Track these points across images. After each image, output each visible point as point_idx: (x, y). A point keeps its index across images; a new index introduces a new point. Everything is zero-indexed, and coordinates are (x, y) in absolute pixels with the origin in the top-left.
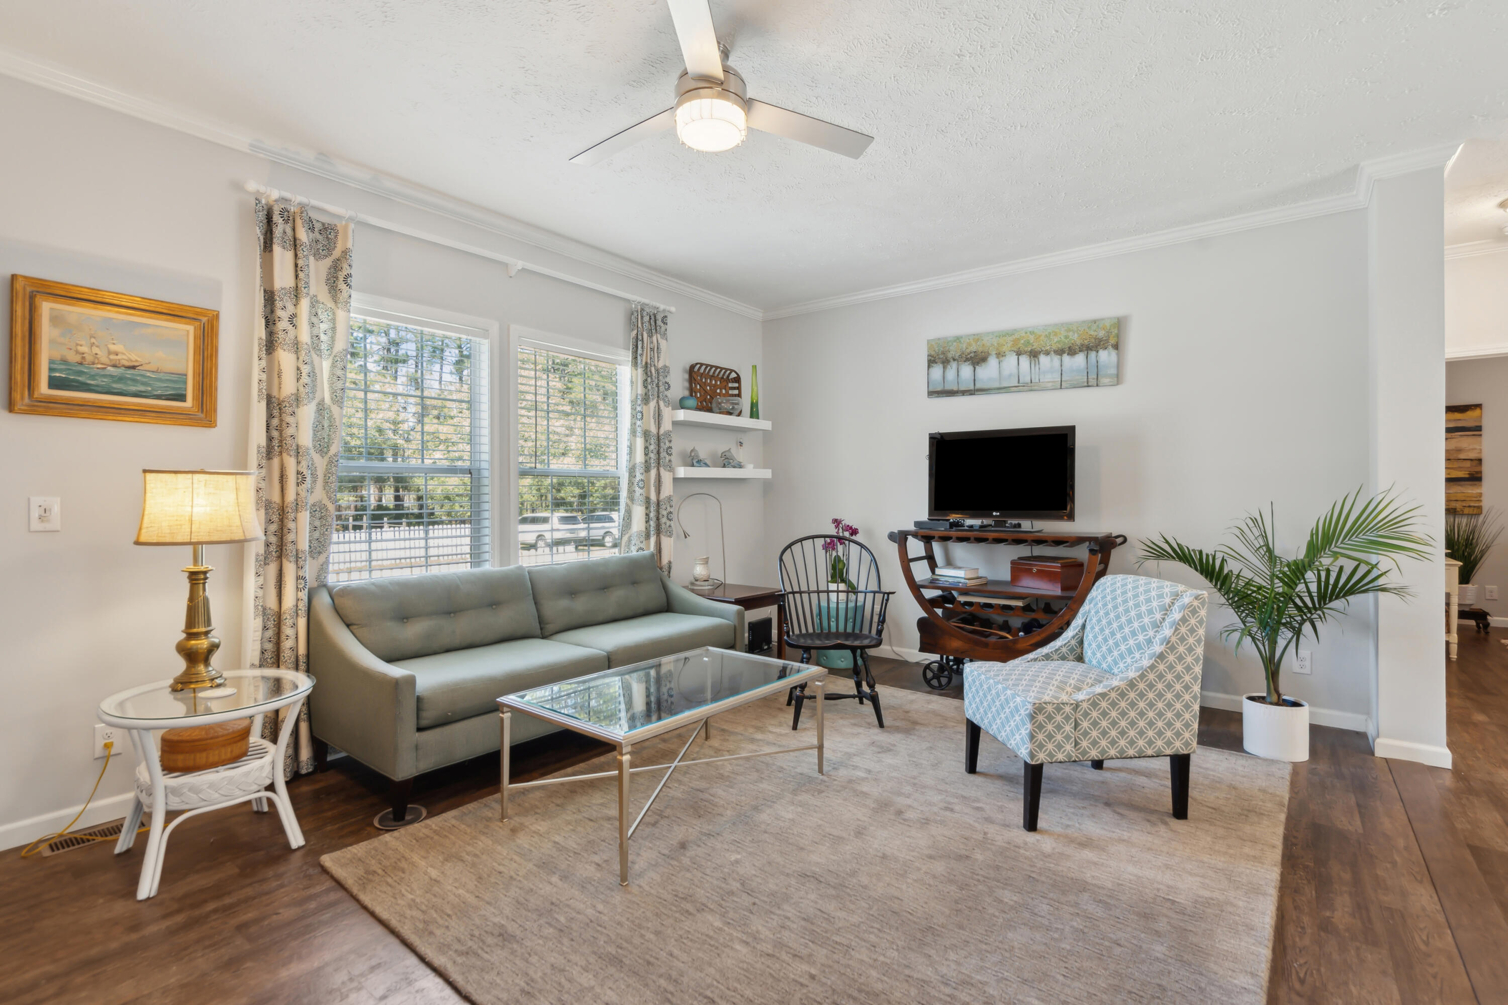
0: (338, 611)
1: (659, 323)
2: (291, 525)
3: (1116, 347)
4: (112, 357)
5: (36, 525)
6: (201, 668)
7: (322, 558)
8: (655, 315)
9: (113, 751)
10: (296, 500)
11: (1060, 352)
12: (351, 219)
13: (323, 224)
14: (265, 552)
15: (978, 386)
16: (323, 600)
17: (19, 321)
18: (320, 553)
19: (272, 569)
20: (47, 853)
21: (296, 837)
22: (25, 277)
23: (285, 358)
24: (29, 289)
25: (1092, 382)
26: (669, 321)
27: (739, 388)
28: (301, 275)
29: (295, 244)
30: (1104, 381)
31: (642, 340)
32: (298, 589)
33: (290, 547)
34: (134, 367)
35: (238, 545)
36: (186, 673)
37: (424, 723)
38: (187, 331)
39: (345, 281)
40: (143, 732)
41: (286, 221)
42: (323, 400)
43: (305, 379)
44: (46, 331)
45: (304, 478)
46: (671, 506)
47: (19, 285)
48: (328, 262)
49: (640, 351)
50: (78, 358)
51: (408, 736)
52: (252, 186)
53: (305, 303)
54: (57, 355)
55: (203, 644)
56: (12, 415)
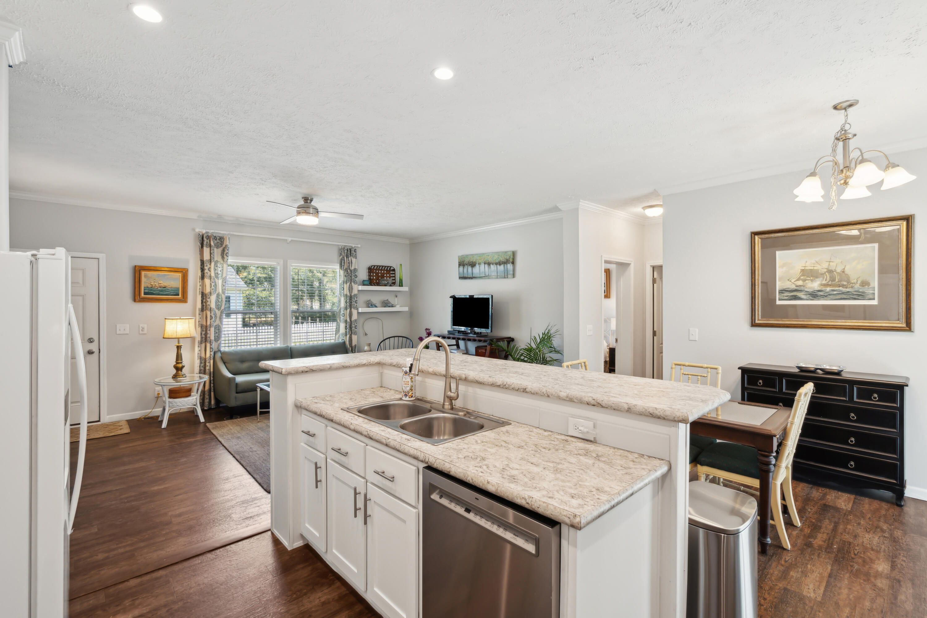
0: (222, 359)
1: (353, 252)
2: (209, 332)
3: (513, 263)
4: (160, 285)
5: (141, 332)
6: (180, 372)
7: (219, 342)
8: (350, 249)
9: (160, 396)
10: (210, 324)
11: (496, 264)
12: (228, 234)
13: (220, 237)
14: (201, 340)
15: (474, 276)
16: (219, 355)
17: (137, 278)
18: (218, 340)
19: (203, 345)
20: (143, 420)
21: (202, 419)
22: (138, 266)
23: (207, 281)
24: (139, 269)
25: (506, 277)
26: (357, 251)
27: (395, 274)
28: (212, 255)
29: (210, 246)
30: (509, 276)
31: (344, 260)
32: (210, 352)
33: (208, 339)
34: (165, 287)
35: (193, 338)
36: (176, 373)
37: (238, 391)
38: (179, 275)
39: (226, 255)
40: (163, 386)
41: (207, 239)
42: (219, 293)
43: (213, 287)
44: (143, 279)
45: (212, 318)
46: (356, 323)
47: (137, 269)
48: (221, 249)
49: (343, 264)
50: (151, 286)
51: (233, 394)
52: (197, 230)
53: (213, 264)
54: (146, 286)
55: (180, 365)
56: (135, 303)
